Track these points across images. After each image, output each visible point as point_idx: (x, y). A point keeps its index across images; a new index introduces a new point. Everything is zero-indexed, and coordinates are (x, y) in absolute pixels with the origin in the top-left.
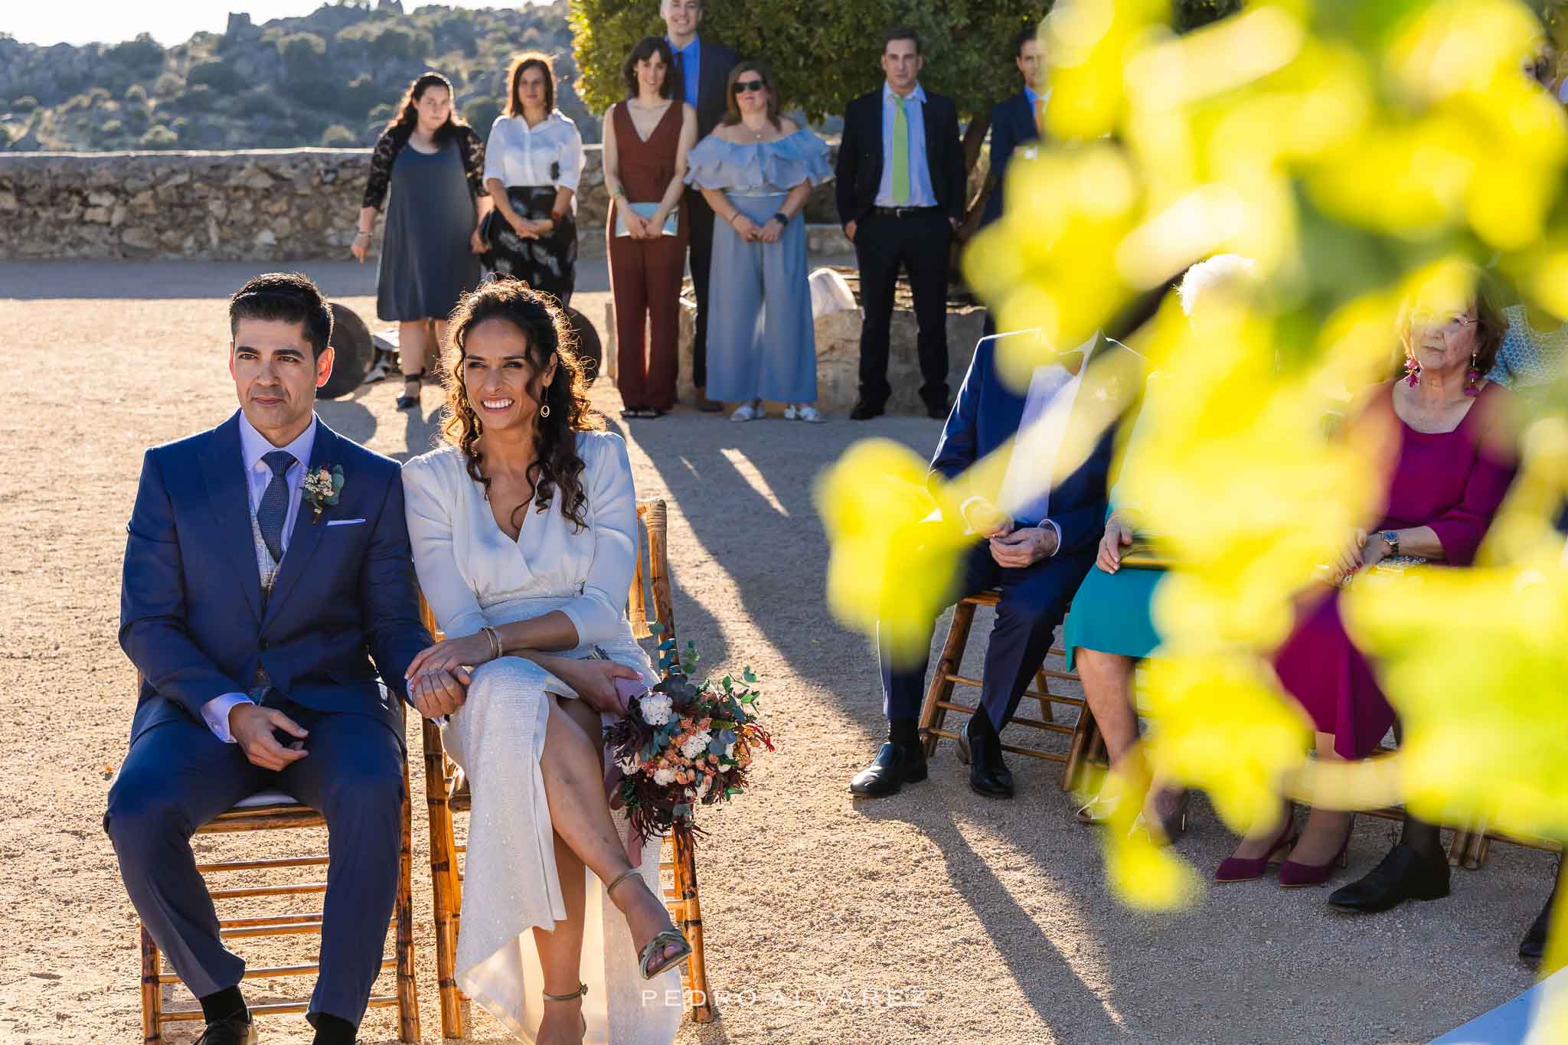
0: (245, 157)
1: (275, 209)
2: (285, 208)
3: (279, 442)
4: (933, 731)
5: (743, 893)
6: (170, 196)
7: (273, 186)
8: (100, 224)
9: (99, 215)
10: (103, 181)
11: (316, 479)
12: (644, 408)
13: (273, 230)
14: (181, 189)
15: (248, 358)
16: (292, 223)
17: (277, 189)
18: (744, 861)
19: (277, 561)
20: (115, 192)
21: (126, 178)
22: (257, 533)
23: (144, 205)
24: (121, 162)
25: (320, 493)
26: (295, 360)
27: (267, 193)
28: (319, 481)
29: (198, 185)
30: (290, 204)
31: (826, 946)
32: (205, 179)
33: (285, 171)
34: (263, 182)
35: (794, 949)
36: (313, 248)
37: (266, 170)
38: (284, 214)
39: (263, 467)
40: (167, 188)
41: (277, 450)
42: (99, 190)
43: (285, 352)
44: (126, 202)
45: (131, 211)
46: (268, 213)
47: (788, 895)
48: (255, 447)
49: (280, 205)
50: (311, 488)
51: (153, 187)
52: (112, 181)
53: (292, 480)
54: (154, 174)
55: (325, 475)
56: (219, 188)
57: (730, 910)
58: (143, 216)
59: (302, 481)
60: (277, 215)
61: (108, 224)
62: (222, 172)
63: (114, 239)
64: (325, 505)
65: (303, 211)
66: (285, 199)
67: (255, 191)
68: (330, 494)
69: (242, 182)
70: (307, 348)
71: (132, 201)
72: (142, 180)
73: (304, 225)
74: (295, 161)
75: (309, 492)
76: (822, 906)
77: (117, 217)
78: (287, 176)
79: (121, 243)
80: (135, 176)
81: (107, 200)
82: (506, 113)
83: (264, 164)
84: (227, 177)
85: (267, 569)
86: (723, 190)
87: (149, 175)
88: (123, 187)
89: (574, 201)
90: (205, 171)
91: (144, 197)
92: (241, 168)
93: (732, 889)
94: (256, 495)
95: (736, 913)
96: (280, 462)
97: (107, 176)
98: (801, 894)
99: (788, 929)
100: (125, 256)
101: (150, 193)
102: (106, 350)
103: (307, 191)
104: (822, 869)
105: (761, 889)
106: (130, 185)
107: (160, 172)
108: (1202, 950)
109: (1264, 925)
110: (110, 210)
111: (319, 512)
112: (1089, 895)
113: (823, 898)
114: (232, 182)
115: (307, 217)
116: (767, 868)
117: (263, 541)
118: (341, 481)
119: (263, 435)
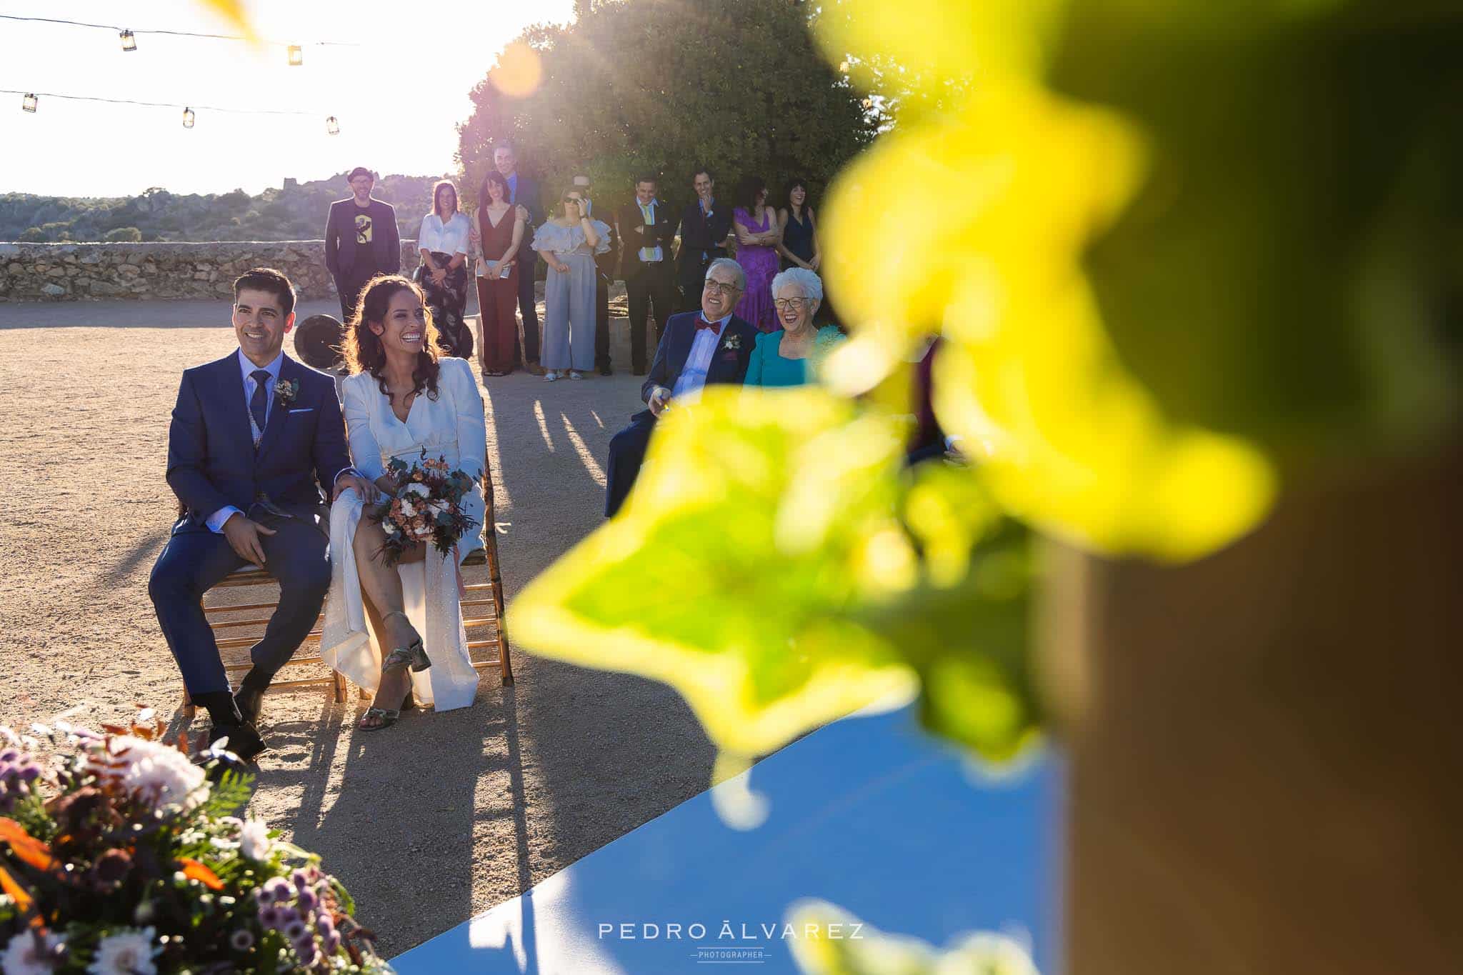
0: (283, 245)
1: (300, 272)
2: (306, 271)
3: (260, 364)
6: (242, 265)
7: (299, 260)
8: (203, 280)
9: (203, 276)
10: (205, 257)
11: (282, 386)
12: (497, 371)
13: (300, 284)
14: (248, 262)
15: (245, 312)
16: (310, 279)
17: (301, 261)
19: (261, 431)
20: (212, 263)
21: (217, 255)
22: (250, 415)
23: (228, 271)
24: (215, 248)
25: (285, 394)
26: (273, 315)
27: (296, 264)
28: (284, 387)
29: (257, 259)
30: (308, 269)
32: (260, 256)
33: (305, 251)
34: (295, 258)
36: (321, 294)
37: (295, 252)
38: (306, 275)
39: (251, 379)
40: (241, 261)
41: (260, 369)
42: (202, 262)
43: (266, 309)
44: (218, 268)
45: (221, 273)
46: (296, 274)
48: (248, 368)
49: (304, 270)
50: (279, 391)
51: (232, 261)
52: (209, 257)
53: (269, 386)
54: (233, 253)
55: (288, 384)
56: (269, 261)
58: (227, 276)
59: (274, 387)
60: (302, 275)
61: (208, 280)
62: (271, 252)
63: (211, 289)
64: (287, 400)
65: (316, 273)
66: (305, 267)
67: (289, 263)
68: (291, 395)
69: (281, 258)
70: (280, 311)
71: (221, 268)
72: (226, 256)
73: (316, 282)
74: (311, 247)
75: (279, 394)
77: (213, 277)
78: (306, 254)
79: (215, 291)
80: (222, 255)
81: (207, 268)
82: (433, 212)
83: (294, 248)
84: (274, 255)
85: (256, 434)
86: (553, 252)
87: (230, 254)
88: (216, 260)
89: (466, 259)
90: (261, 252)
91: (227, 266)
92: (281, 250)
94: (249, 394)
96: (261, 377)
97: (207, 255)
100: (218, 298)
101: (231, 264)
102: (202, 345)
103: (317, 263)
106: (220, 259)
107: (236, 252)
110: (209, 273)
111: (284, 405)
114: (276, 258)
115: (318, 277)
117: (254, 421)
118: (296, 386)
119: (252, 361)
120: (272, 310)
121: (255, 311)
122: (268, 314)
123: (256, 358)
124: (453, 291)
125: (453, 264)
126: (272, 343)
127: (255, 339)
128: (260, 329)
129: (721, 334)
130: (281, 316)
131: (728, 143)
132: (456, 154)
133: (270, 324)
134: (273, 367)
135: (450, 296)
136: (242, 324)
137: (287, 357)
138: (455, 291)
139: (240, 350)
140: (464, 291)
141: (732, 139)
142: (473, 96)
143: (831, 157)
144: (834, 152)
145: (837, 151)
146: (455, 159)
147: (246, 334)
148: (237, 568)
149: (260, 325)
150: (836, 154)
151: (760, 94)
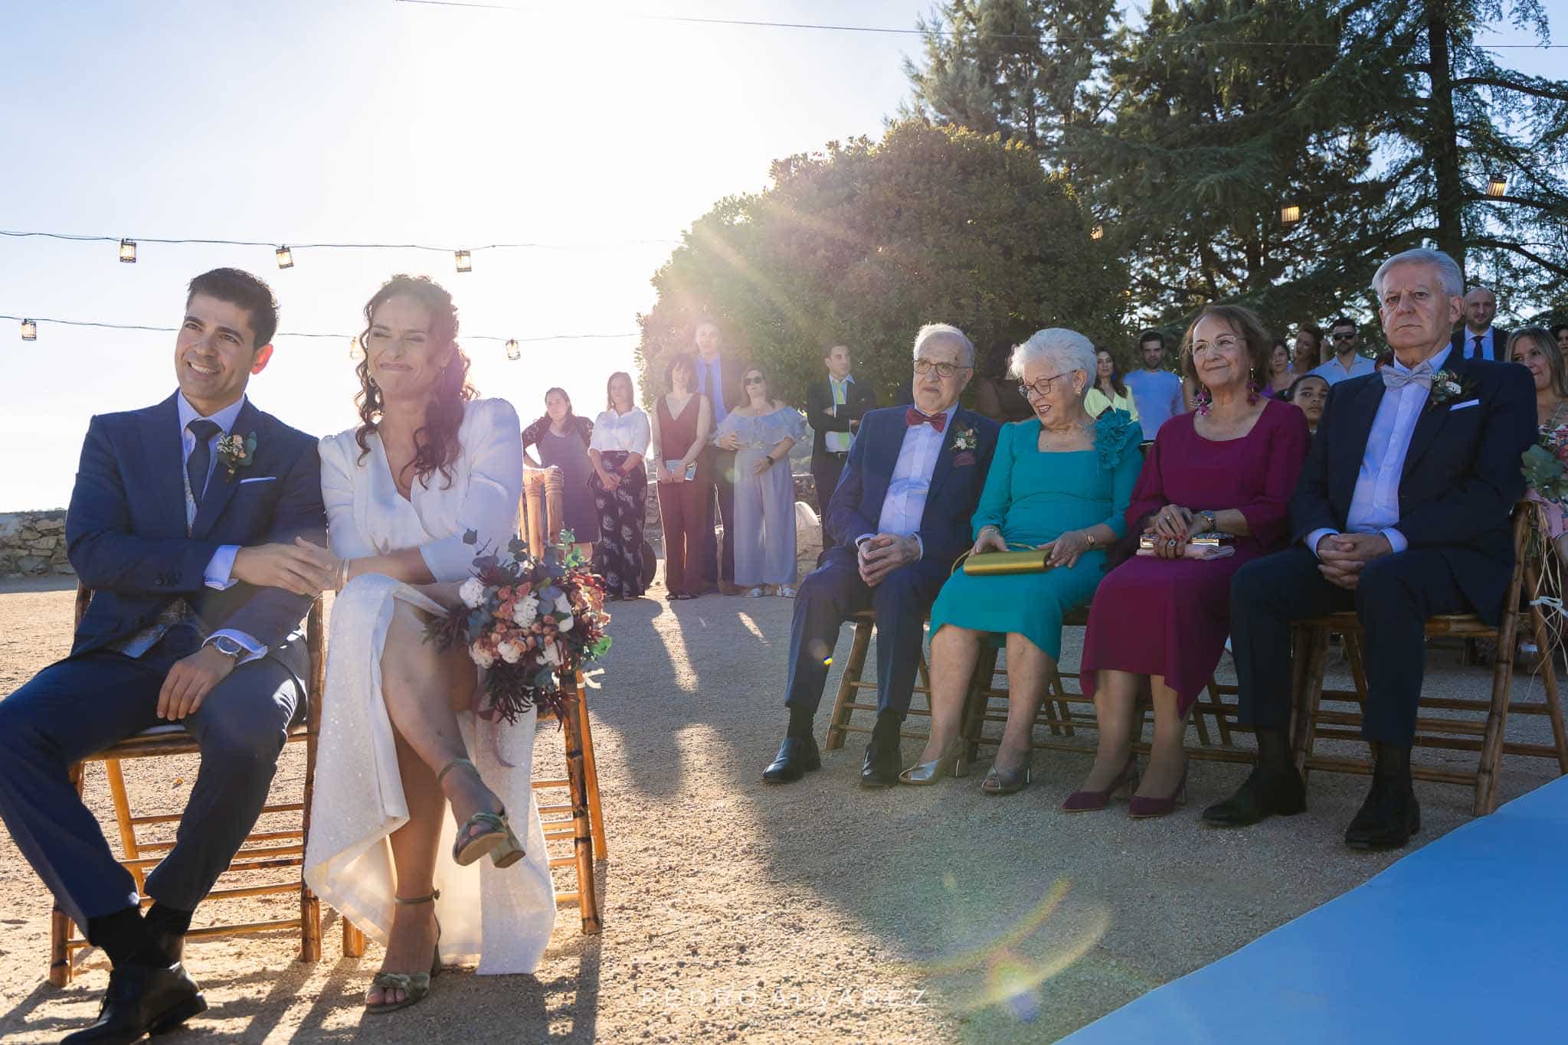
3: (206, 413)
4: (842, 727)
5: (662, 838)
11: (232, 442)
18: (670, 817)
22: (188, 489)
25: (235, 455)
26: (236, 342)
28: (234, 444)
31: (723, 872)
35: (694, 875)
39: (190, 433)
41: (202, 418)
47: (700, 838)
48: (187, 414)
50: (227, 450)
53: (214, 445)
55: (240, 440)
57: (646, 850)
64: (237, 463)
68: (243, 456)
70: (249, 336)
75: (223, 453)
76: (728, 843)
93: (653, 836)
94: (187, 455)
95: (651, 852)
96: (205, 429)
98: (712, 837)
99: (693, 861)
104: (734, 819)
105: (677, 834)
108: (1064, 861)
109: (1118, 840)
111: (232, 471)
112: (962, 826)
113: (730, 839)
116: (688, 821)
118: (253, 444)
119: (195, 408)
120: (236, 334)
121: (210, 329)
122: (228, 338)
123: (201, 404)
124: (629, 499)
125: (627, 466)
126: (226, 384)
127: (199, 373)
128: (211, 359)
129: (945, 429)
130: (248, 346)
131: (959, 306)
132: (637, 349)
133: (228, 353)
134: (224, 416)
135: (625, 504)
136: (187, 346)
137: (249, 403)
138: (631, 497)
139: (180, 393)
140: (642, 498)
141: (963, 301)
142: (656, 281)
143: (1087, 320)
144: (1091, 314)
145: (1094, 313)
146: (636, 355)
147: (189, 364)
148: (144, 729)
149: (212, 354)
150: (1093, 316)
151: (994, 247)
